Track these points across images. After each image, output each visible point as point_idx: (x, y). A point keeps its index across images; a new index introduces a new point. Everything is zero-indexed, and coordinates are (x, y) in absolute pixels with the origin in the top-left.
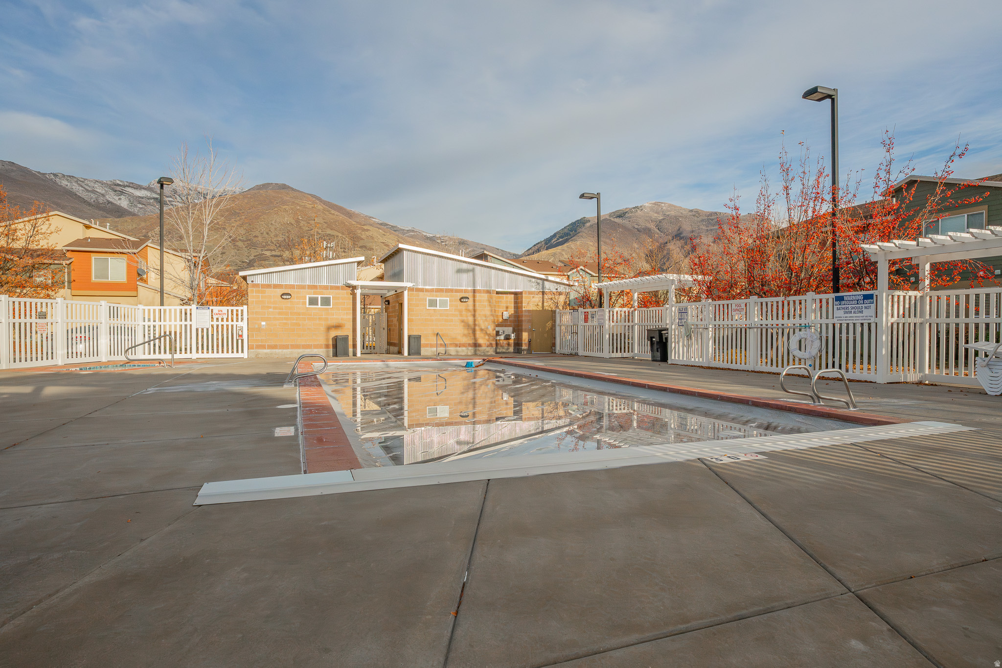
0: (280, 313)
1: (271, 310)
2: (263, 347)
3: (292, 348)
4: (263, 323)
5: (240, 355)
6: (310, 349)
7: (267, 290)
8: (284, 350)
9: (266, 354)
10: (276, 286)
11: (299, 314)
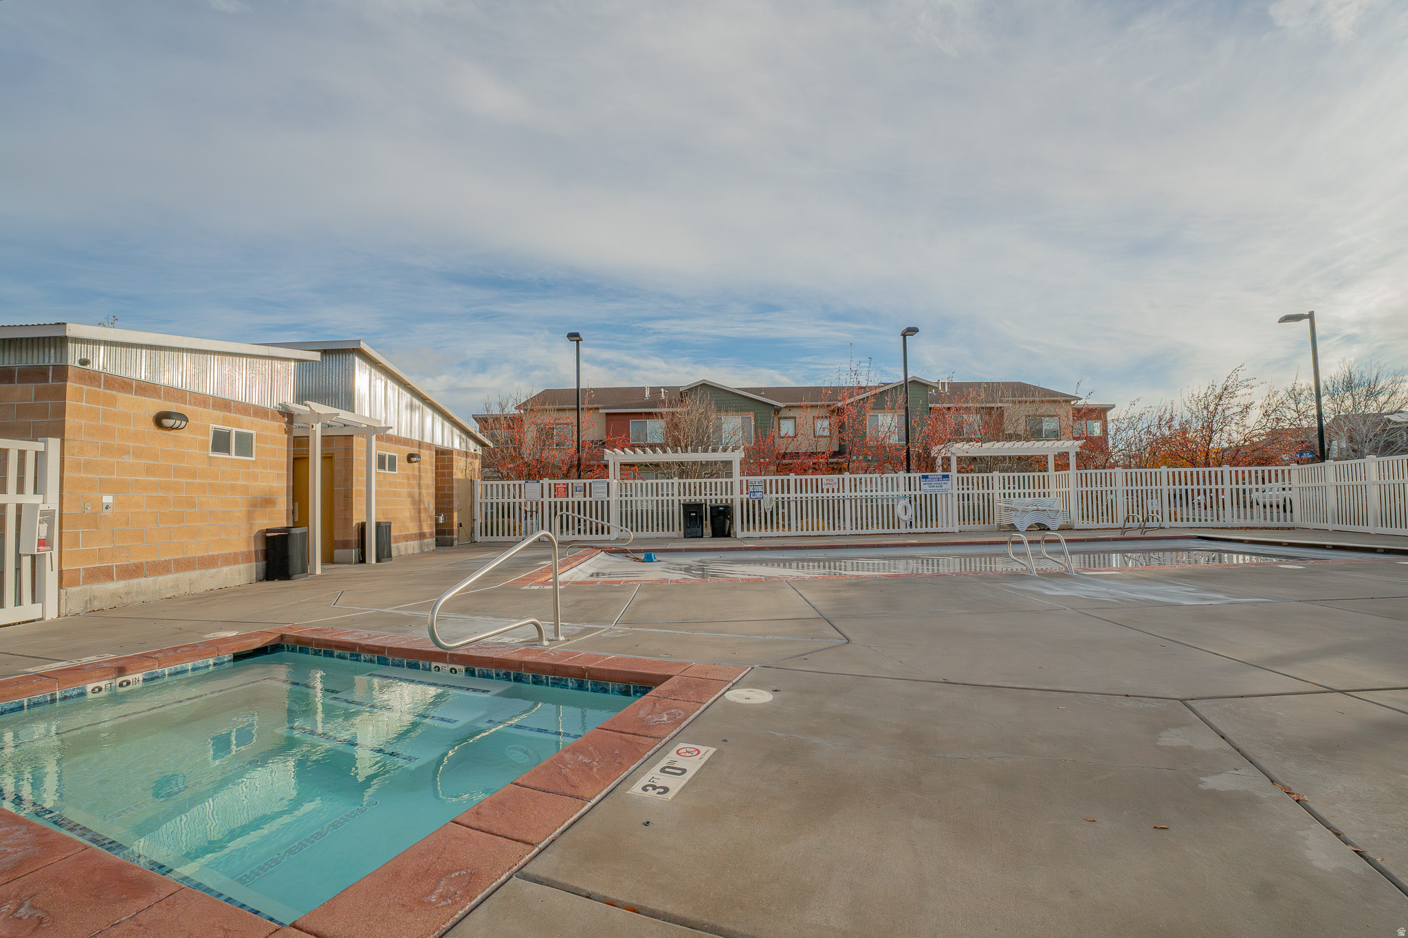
0: (149, 470)
1: (128, 459)
2: (105, 574)
3: (177, 571)
4: (108, 499)
5: (29, 610)
6: (214, 567)
7: (122, 397)
8: (160, 578)
9: (114, 595)
10: (146, 389)
11: (193, 474)
